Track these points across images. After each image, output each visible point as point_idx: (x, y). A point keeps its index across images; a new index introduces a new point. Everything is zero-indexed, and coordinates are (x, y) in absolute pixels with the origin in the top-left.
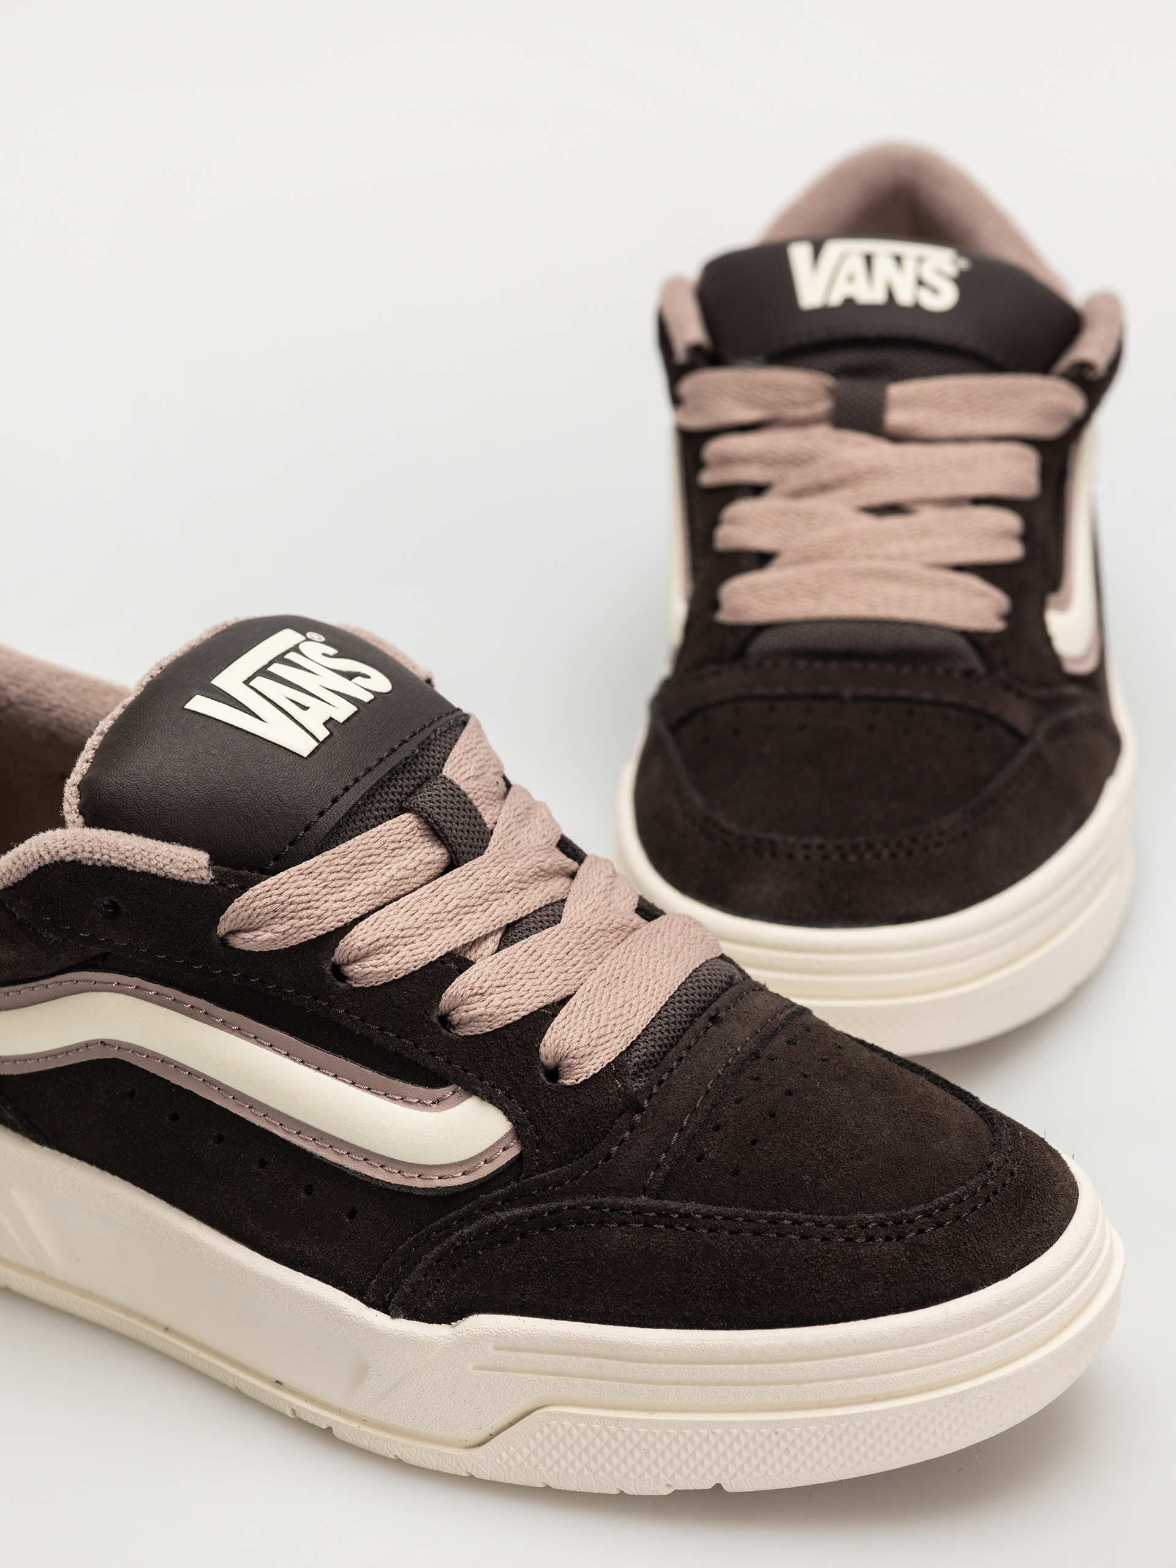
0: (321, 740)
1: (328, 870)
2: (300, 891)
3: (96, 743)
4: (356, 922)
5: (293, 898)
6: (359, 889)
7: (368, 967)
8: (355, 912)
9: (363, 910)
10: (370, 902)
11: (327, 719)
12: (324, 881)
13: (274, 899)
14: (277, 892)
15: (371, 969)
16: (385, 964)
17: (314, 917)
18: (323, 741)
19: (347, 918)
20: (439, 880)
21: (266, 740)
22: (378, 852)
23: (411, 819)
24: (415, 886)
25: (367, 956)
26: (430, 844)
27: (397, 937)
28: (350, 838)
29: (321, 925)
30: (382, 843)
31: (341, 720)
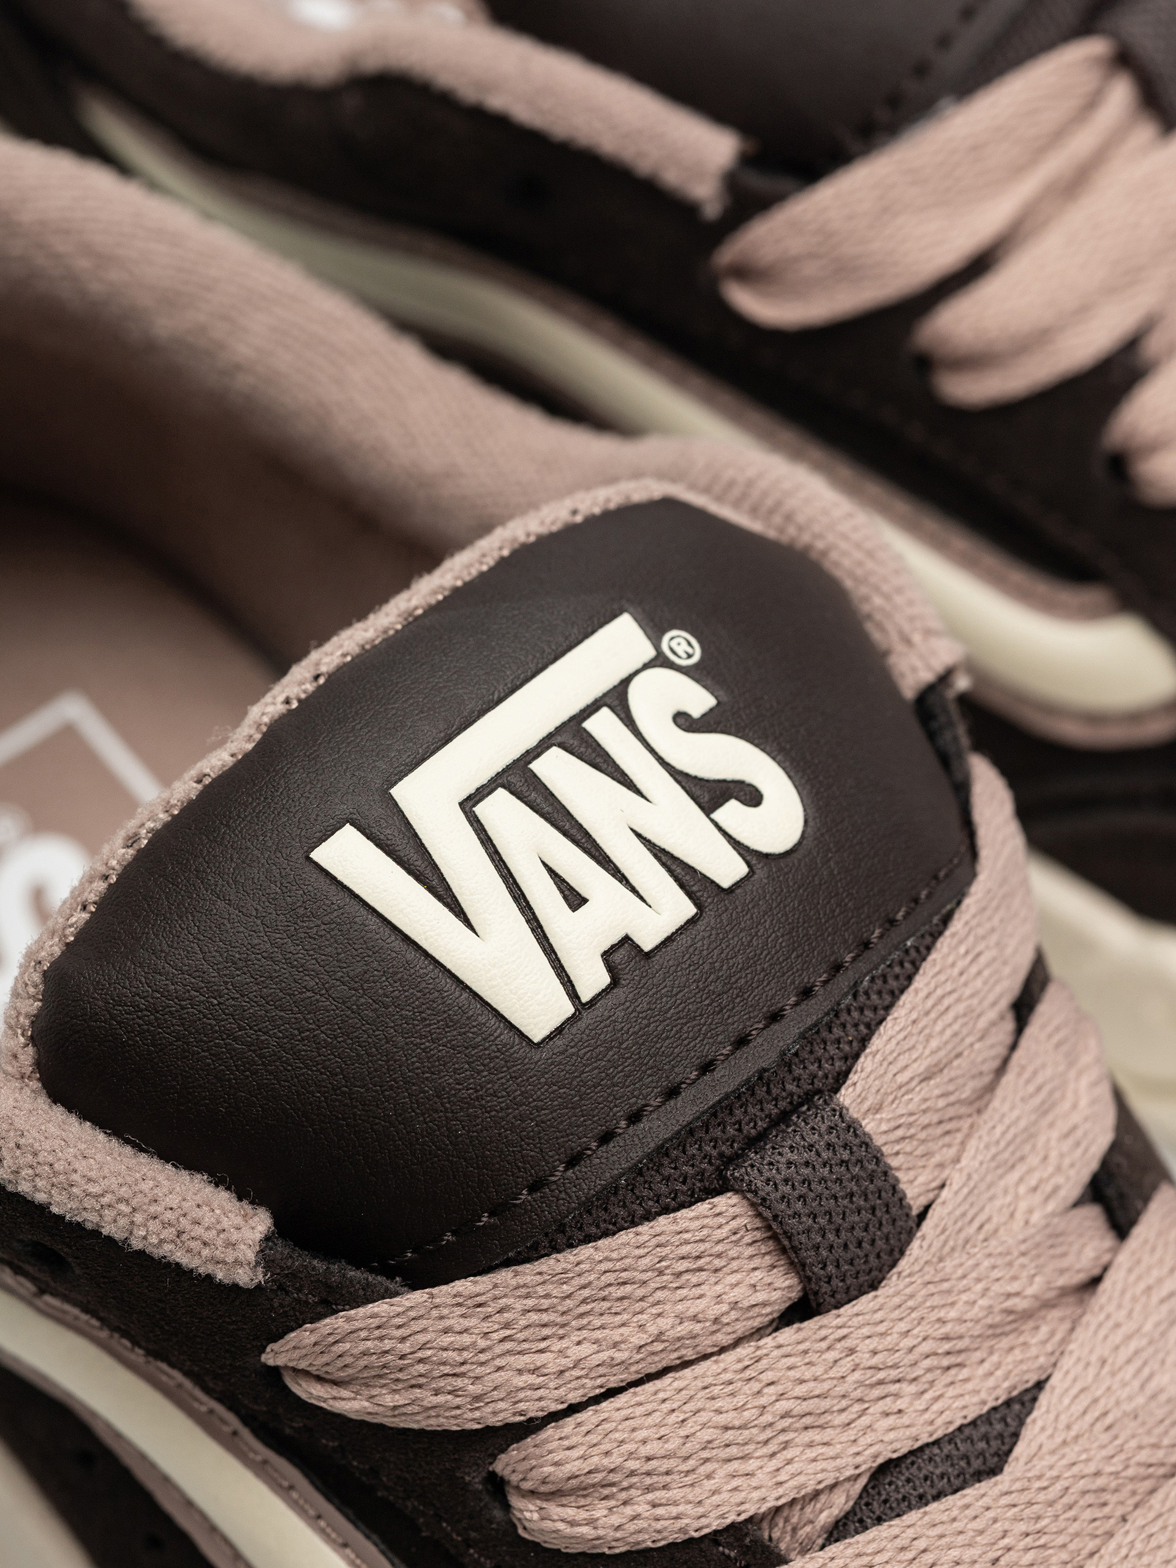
0: (584, 1000)
1: (519, 1305)
2: (447, 1340)
3: (114, 863)
4: (555, 1417)
5: (429, 1353)
6: (576, 1352)
7: (554, 1521)
8: (557, 1400)
9: (574, 1397)
10: (599, 1381)
11: (615, 939)
12: (507, 1326)
13: (387, 1344)
14: (399, 1333)
15: (561, 1526)
16: (591, 1522)
17: (466, 1396)
18: (587, 1003)
19: (533, 1410)
20: (768, 1342)
21: (462, 982)
22: (645, 1276)
23: (737, 1210)
24: (710, 1350)
25: (556, 1494)
26: (768, 1260)
27: (632, 1473)
28: (588, 1239)
29: (477, 1414)
30: (657, 1260)
31: (647, 947)
